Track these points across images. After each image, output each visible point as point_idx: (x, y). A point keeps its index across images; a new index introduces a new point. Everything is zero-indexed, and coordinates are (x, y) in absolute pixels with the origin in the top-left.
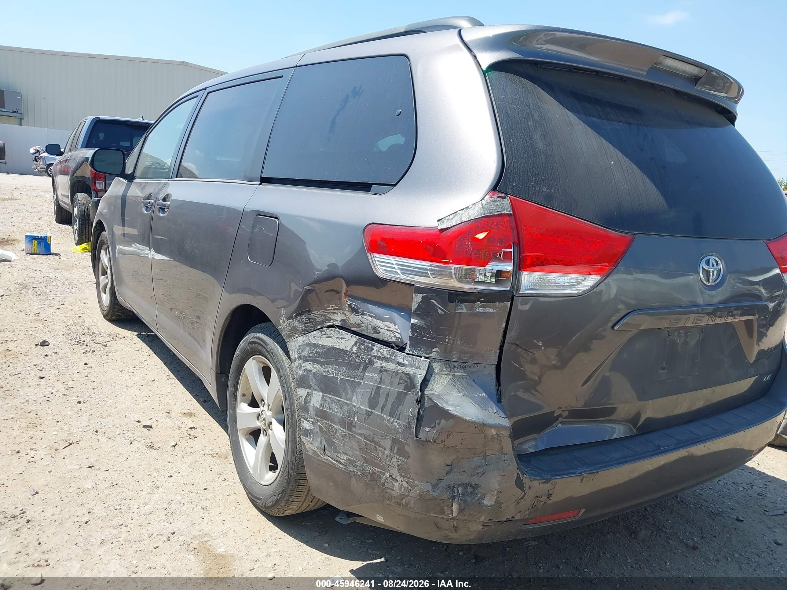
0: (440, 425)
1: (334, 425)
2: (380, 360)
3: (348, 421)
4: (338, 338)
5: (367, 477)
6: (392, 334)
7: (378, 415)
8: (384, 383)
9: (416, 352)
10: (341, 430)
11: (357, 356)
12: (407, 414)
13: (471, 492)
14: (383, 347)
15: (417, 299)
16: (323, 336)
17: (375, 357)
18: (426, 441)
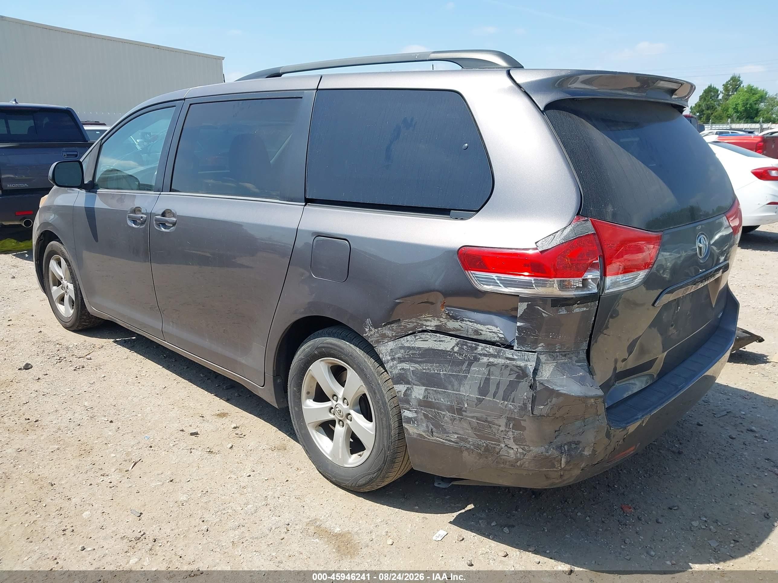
0: (552, 402)
1: (441, 412)
2: (486, 357)
3: (457, 407)
4: (435, 341)
5: (480, 449)
6: (495, 335)
7: (490, 400)
8: (493, 374)
9: (524, 348)
10: (450, 415)
11: (460, 355)
12: (522, 398)
13: (574, 448)
14: (488, 346)
15: (522, 307)
16: (418, 340)
17: (480, 354)
18: (540, 416)
